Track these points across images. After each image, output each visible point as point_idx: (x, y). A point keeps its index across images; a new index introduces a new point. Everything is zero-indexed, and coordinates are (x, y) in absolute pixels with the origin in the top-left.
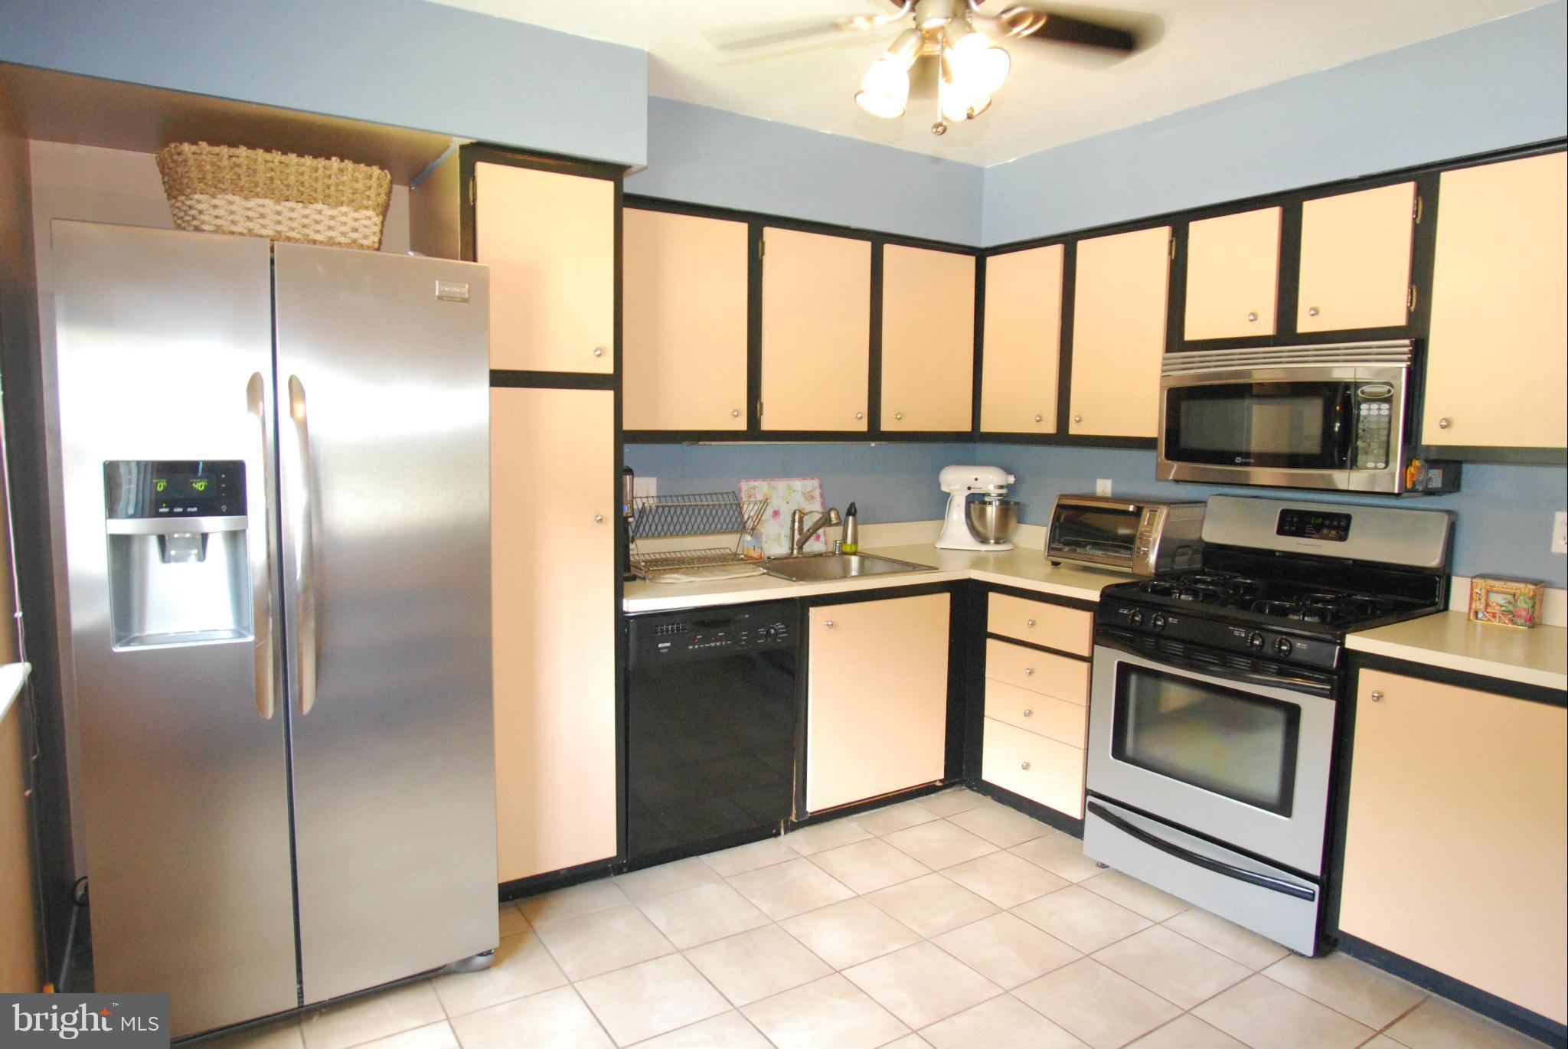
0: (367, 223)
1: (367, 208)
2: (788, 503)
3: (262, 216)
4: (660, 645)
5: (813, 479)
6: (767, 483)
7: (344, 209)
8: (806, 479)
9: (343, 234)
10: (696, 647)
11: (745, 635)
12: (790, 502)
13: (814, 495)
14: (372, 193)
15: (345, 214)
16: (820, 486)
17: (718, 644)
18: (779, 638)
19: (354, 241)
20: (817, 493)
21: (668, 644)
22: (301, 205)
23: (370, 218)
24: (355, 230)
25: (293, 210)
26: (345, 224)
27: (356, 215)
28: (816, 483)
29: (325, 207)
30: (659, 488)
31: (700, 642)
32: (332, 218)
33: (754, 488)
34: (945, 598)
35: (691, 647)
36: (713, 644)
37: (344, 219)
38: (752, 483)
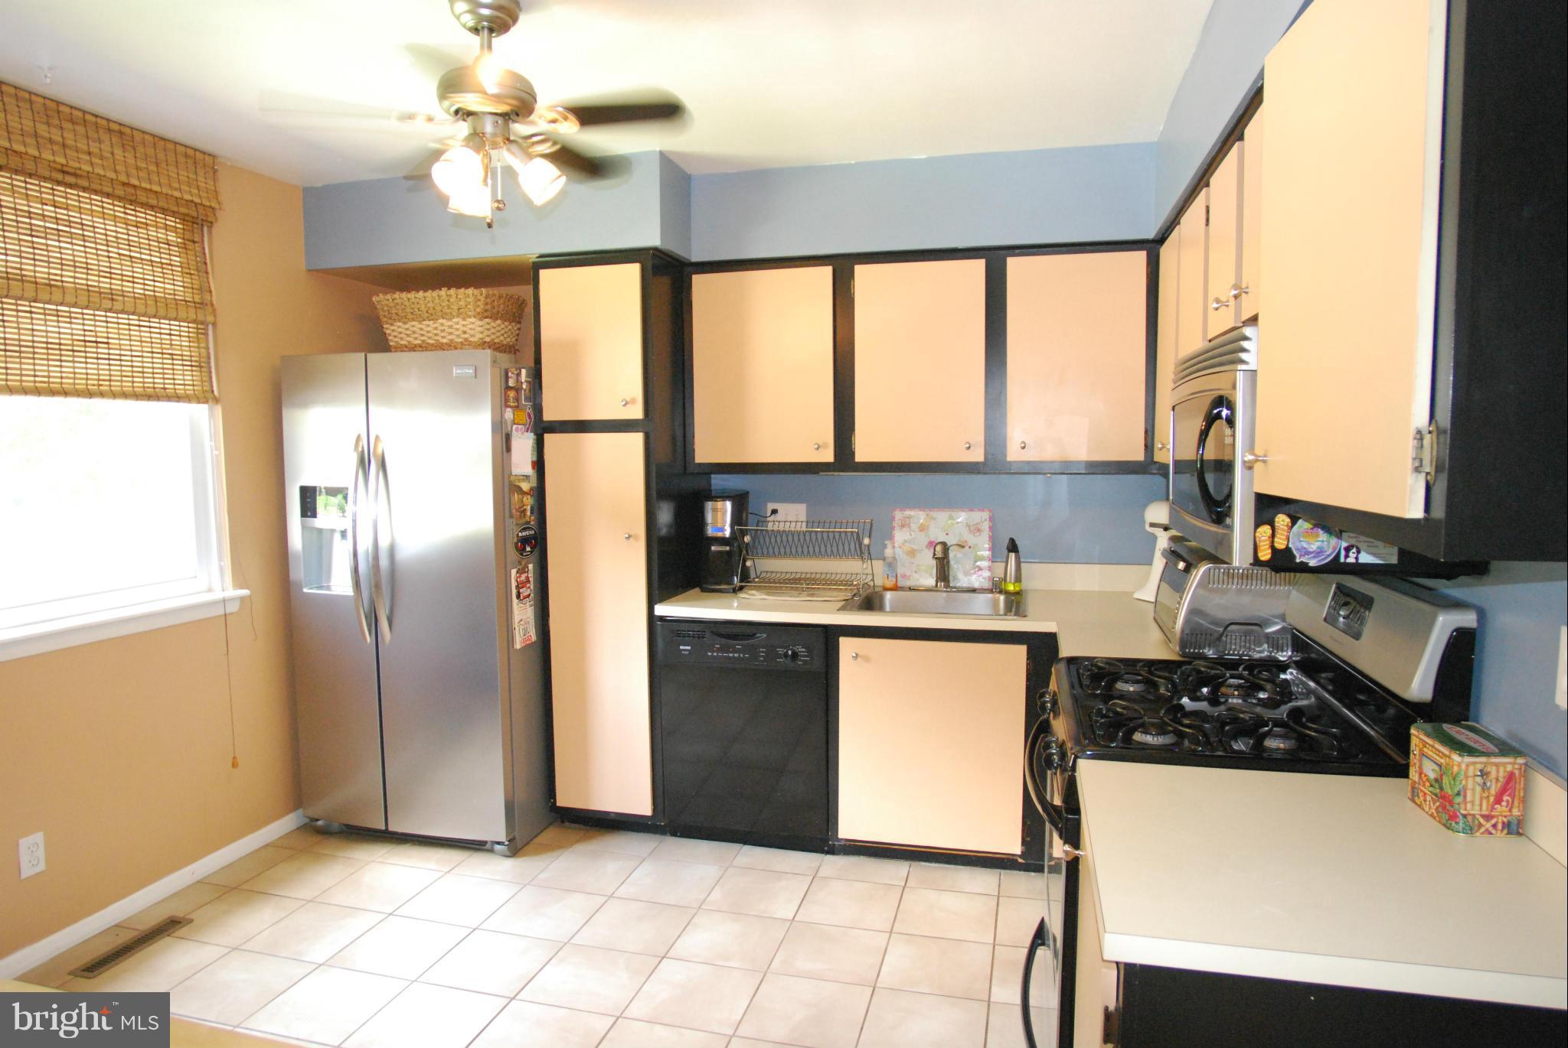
0: (472, 326)
1: (470, 317)
2: (947, 534)
3: (414, 332)
4: (681, 647)
5: (983, 511)
6: (925, 513)
7: (455, 320)
8: (972, 511)
9: (458, 336)
10: (715, 654)
11: (763, 652)
12: (950, 534)
13: (982, 528)
14: (471, 307)
15: (457, 323)
16: (991, 519)
17: (736, 655)
18: (801, 661)
19: (466, 340)
20: (986, 526)
21: (689, 648)
22: (432, 322)
23: (473, 323)
24: (465, 332)
25: (428, 326)
26: (458, 330)
27: (464, 323)
28: (986, 515)
29: (444, 321)
30: (808, 514)
31: (721, 650)
32: (450, 327)
33: (909, 517)
34: (1020, 651)
35: (710, 654)
36: (731, 655)
37: (457, 327)
38: (908, 513)
